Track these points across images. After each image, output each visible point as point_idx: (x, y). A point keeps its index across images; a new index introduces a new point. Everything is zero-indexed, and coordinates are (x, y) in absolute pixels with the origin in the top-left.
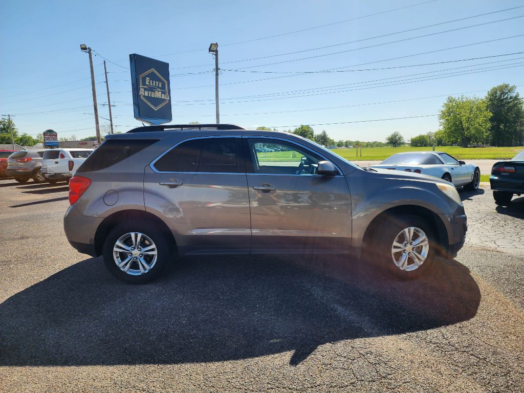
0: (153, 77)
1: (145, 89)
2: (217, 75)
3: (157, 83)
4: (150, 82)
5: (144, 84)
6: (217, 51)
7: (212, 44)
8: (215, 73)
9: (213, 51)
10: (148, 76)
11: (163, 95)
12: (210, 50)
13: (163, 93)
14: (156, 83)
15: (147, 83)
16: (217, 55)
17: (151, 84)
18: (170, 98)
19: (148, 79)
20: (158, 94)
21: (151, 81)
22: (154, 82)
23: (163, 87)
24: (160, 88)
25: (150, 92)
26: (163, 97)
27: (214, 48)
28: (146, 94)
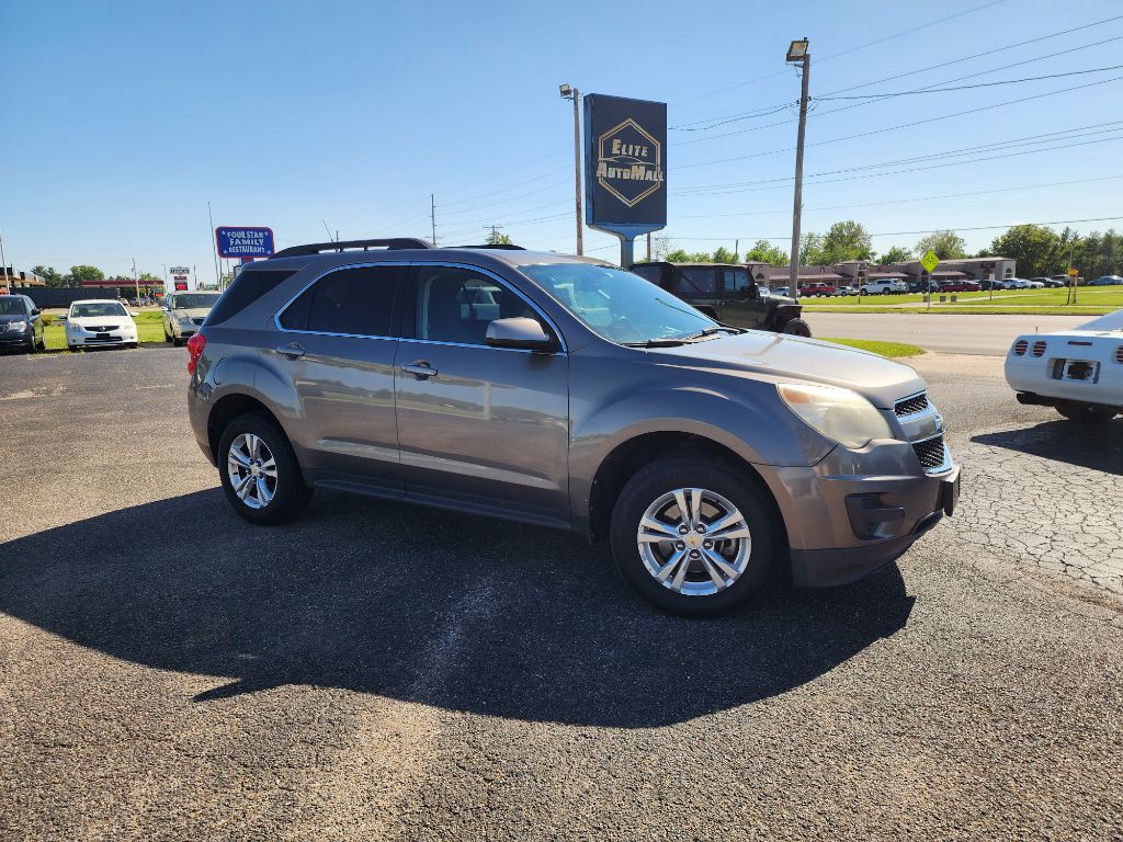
0: (629, 137)
1: (610, 165)
2: (803, 112)
3: (638, 148)
4: (620, 149)
5: (608, 153)
6: (806, 58)
7: (793, 43)
8: (798, 109)
9: (798, 58)
10: (616, 137)
11: (650, 172)
12: (789, 58)
13: (648, 168)
14: (634, 150)
15: (615, 151)
16: (806, 68)
17: (624, 153)
18: (665, 176)
19: (616, 142)
20: (638, 173)
21: (624, 146)
22: (631, 147)
23: (651, 157)
24: (644, 159)
25: (619, 170)
26: (649, 176)
27: (798, 51)
28: (612, 175)
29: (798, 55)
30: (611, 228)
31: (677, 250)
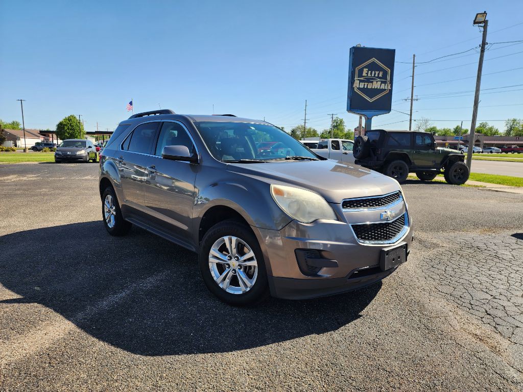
0: (372, 67)
1: (361, 81)
2: (483, 51)
3: (377, 73)
4: (367, 74)
5: (360, 75)
6: (486, 22)
7: (477, 14)
8: (479, 49)
9: (480, 23)
10: (365, 67)
11: (383, 85)
12: (475, 23)
13: (382, 82)
14: (375, 74)
15: (364, 74)
16: (485, 27)
17: (369, 75)
18: (392, 86)
19: (365, 70)
20: (376, 85)
21: (370, 72)
22: (373, 72)
23: (384, 77)
24: (380, 78)
25: (366, 84)
26: (383, 86)
27: (480, 19)
28: (362, 86)
29: (481, 21)
30: (358, 112)
31: (432, 126)
